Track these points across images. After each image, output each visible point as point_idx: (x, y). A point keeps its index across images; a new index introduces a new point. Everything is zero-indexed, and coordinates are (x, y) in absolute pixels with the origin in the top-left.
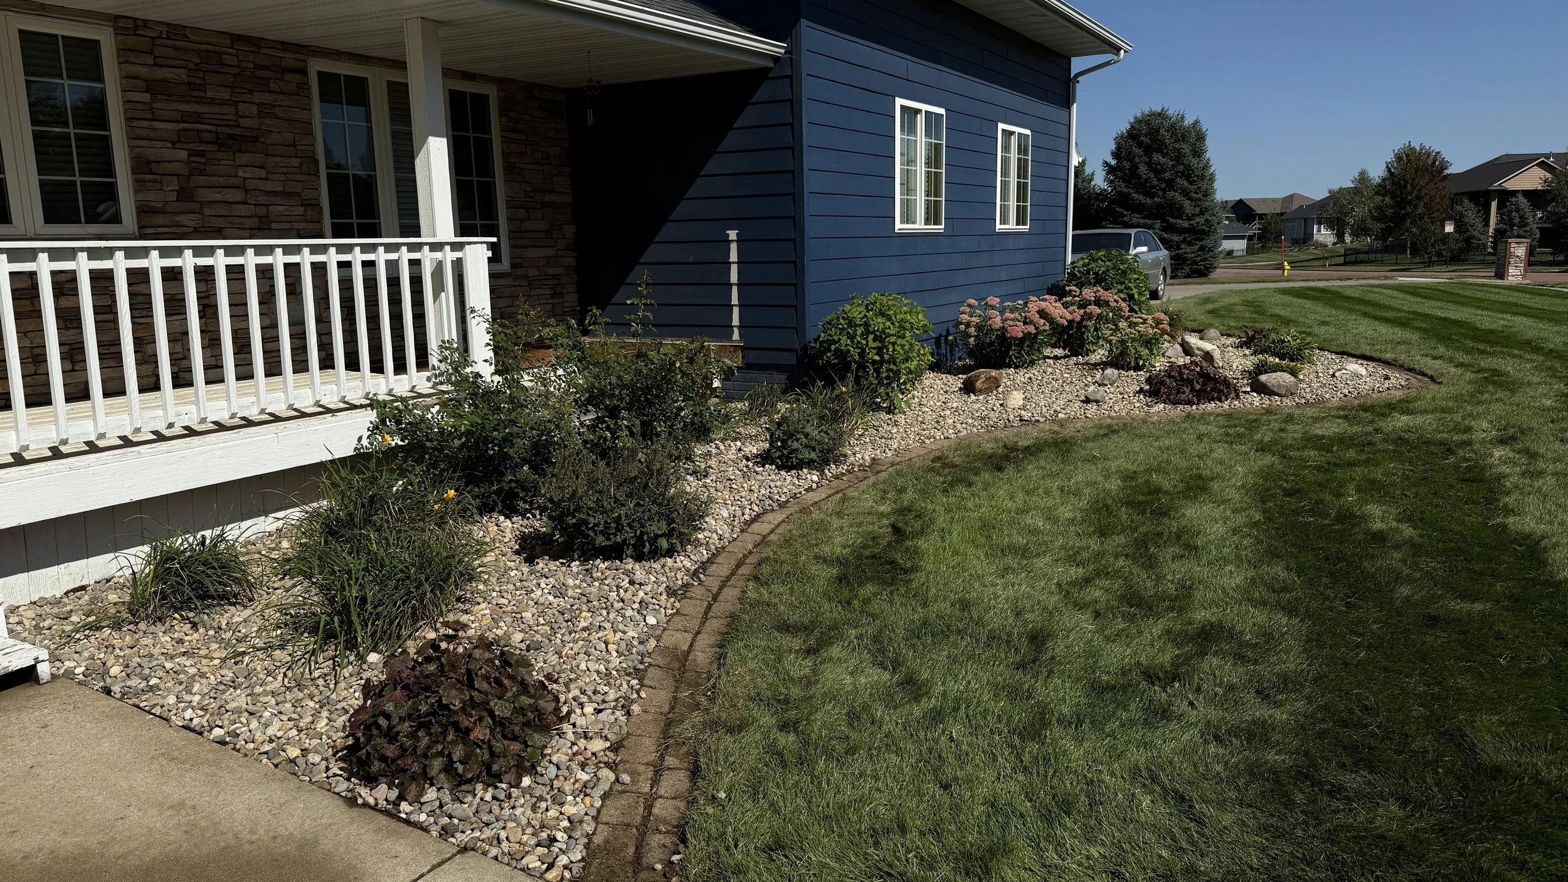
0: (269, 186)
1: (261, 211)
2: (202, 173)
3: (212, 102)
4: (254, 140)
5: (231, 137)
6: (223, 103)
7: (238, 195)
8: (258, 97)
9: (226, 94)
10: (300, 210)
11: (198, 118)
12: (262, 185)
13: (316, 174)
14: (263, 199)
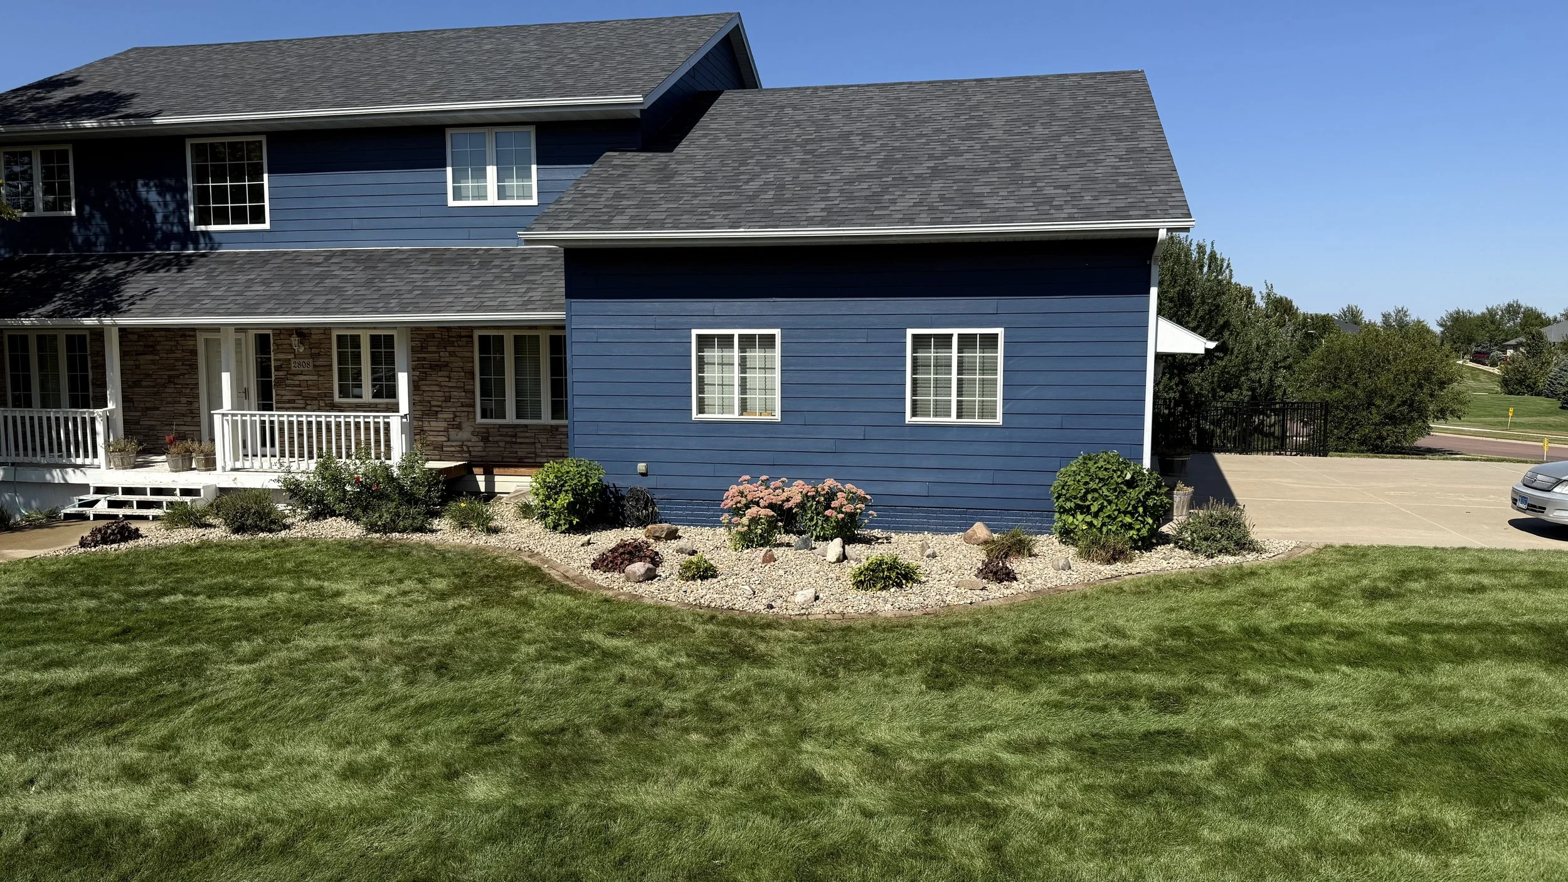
0: (450, 384)
1: (447, 394)
2: (423, 380)
3: (430, 352)
4: (447, 366)
5: (436, 365)
6: (435, 352)
7: (437, 388)
8: (449, 349)
9: (434, 349)
10: (463, 394)
11: (424, 359)
12: (447, 384)
13: (473, 379)
14: (447, 390)
